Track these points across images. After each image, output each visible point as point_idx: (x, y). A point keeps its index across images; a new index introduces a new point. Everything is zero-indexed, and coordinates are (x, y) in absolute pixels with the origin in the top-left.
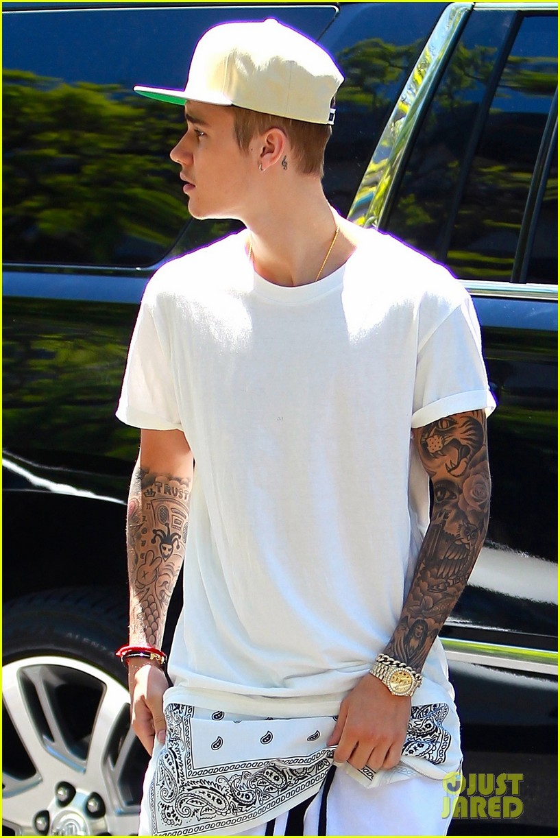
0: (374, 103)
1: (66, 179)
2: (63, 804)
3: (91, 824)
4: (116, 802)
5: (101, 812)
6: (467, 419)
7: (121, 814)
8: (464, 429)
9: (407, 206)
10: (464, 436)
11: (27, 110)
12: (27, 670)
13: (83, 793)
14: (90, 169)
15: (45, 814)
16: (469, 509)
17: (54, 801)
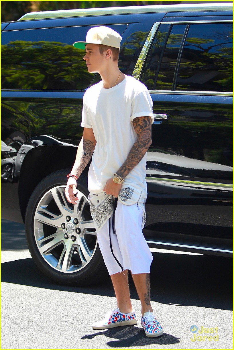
0: (139, 46)
1: (69, 68)
2: (68, 221)
3: (75, 226)
4: (81, 220)
5: (77, 223)
6: (142, 119)
7: (82, 223)
8: (142, 122)
9: (148, 71)
10: (142, 123)
11: (59, 51)
12: (58, 189)
13: (73, 219)
14: (74, 65)
15: (64, 224)
16: (140, 141)
17: (66, 220)
